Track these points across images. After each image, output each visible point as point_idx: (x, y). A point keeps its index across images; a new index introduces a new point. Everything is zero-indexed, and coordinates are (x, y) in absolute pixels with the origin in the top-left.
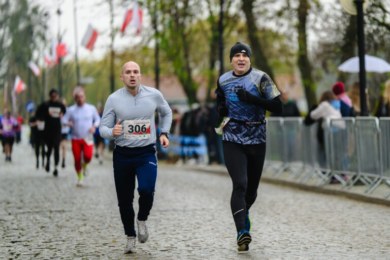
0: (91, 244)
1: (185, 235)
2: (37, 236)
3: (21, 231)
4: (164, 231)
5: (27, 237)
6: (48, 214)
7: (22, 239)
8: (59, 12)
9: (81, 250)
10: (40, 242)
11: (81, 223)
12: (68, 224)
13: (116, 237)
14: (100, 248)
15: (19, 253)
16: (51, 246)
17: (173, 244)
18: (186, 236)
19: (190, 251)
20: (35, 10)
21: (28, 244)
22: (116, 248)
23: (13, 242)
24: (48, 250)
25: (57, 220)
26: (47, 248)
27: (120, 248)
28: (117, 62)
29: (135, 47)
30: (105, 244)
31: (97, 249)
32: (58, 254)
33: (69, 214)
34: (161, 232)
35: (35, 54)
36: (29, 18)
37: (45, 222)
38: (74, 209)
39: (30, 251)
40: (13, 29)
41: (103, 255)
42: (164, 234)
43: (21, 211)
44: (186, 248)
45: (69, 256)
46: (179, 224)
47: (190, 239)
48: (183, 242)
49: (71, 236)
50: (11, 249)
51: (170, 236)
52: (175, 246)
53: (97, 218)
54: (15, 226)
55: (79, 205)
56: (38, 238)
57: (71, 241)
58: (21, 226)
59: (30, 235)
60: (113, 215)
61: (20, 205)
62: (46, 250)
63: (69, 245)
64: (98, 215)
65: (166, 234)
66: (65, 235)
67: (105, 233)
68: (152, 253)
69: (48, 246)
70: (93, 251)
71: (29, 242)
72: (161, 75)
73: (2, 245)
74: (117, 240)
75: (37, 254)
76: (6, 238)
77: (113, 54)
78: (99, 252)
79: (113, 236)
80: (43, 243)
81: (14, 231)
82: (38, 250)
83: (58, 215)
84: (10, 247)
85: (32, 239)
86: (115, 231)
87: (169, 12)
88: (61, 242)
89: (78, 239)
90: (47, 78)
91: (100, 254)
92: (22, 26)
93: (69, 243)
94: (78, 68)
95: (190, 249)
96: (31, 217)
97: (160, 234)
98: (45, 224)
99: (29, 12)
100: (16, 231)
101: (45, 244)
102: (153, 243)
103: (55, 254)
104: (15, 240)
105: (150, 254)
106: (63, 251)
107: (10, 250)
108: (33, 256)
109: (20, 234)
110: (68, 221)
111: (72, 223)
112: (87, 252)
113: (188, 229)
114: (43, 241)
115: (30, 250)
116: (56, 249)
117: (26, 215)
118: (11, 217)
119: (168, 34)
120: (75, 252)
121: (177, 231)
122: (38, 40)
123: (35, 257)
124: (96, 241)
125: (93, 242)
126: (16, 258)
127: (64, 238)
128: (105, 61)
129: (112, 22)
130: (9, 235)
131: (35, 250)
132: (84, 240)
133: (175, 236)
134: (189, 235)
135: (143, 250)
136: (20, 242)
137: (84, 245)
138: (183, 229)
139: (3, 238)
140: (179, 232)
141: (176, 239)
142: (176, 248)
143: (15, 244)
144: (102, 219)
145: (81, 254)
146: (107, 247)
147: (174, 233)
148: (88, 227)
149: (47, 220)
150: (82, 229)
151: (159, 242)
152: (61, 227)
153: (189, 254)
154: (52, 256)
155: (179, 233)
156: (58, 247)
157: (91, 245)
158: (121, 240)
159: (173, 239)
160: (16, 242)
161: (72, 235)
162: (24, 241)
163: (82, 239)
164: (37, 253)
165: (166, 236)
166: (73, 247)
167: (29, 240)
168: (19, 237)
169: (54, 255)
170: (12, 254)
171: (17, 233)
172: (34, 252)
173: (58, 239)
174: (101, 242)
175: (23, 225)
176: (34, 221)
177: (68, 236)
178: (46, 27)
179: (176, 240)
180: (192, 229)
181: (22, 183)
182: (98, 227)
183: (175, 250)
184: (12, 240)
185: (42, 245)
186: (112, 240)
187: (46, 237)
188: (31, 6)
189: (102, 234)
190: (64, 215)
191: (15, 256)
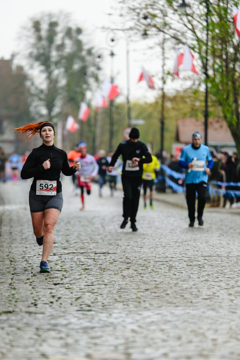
0: (133, 289)
1: (228, 282)
2: (80, 278)
3: (65, 273)
4: (206, 278)
5: (70, 279)
6: (92, 255)
7: (65, 281)
8: (112, 54)
9: (122, 295)
10: (82, 285)
11: (124, 266)
12: (112, 267)
13: (158, 282)
14: (142, 294)
15: (60, 296)
16: (93, 290)
17: (215, 292)
18: (229, 284)
19: (232, 301)
20: (89, 52)
21: (70, 287)
22: (157, 295)
23: (55, 284)
24: (90, 294)
25: (101, 262)
26: (89, 292)
27: (162, 294)
28: (168, 105)
29: (185, 91)
30: (147, 290)
31: (139, 295)
32: (99, 298)
33: (113, 256)
34: (204, 279)
35: (88, 95)
36: (83, 59)
37: (89, 264)
38: (119, 251)
39: (71, 295)
40: (68, 69)
41: (144, 301)
42: (207, 281)
43: (66, 251)
44: (229, 297)
45: (110, 301)
46: (222, 270)
47: (233, 287)
48: (226, 290)
49: (113, 279)
50: (53, 291)
51: (213, 283)
52: (218, 294)
53: (140, 262)
54: (58, 267)
55: (123, 247)
56: (80, 281)
57: (113, 285)
58: (64, 267)
59: (73, 277)
60: (157, 259)
61: (66, 245)
62: (88, 294)
63: (111, 289)
64: (141, 259)
65: (208, 281)
66: (108, 278)
67: (148, 278)
68: (194, 301)
69: (90, 289)
70: (134, 297)
71: (71, 284)
72: (210, 119)
73: (44, 287)
74: (159, 286)
75: (78, 298)
76: (49, 279)
77: (164, 97)
78: (140, 298)
79: (155, 281)
80: (85, 286)
81: (57, 272)
82: (80, 294)
83: (102, 257)
84: (51, 289)
85: (74, 281)
86: (158, 276)
87: (220, 57)
88: (103, 286)
89: (120, 283)
90: (99, 117)
91: (141, 300)
92: (76, 66)
93: (110, 287)
94: (129, 109)
95: (233, 298)
96: (75, 259)
97: (202, 281)
98: (88, 266)
99: (84, 53)
100: (59, 272)
101: (87, 287)
102: (196, 290)
103: (97, 299)
104: (57, 282)
105: (191, 302)
106: (105, 296)
107: (51, 293)
108: (74, 299)
109: (63, 275)
110: (112, 263)
111: (115, 266)
112: (128, 297)
113: (231, 276)
114: (85, 284)
115: (72, 293)
116: (97, 293)
117: (70, 256)
118: (56, 258)
119: (218, 80)
120: (116, 297)
121: (220, 278)
122: (91, 81)
123: (76, 300)
124: (138, 285)
125: (136, 287)
126: (57, 301)
127: (106, 281)
128: (157, 103)
129: (163, 65)
130: (52, 276)
131: (76, 293)
132: (126, 284)
133: (218, 284)
134: (232, 283)
135: (185, 297)
136: (62, 284)
137: (126, 290)
138: (226, 276)
139: (46, 279)
140: (222, 279)
141: (219, 286)
142: (218, 296)
143: (57, 286)
144: (146, 263)
145: (122, 300)
146: (148, 293)
147: (217, 280)
148: (131, 271)
149: (91, 262)
150: (125, 273)
151: (201, 290)
152: (104, 270)
153: (230, 303)
154: (93, 301)
155: (221, 281)
156: (100, 291)
157: (133, 291)
158: (163, 286)
159: (216, 287)
160: (59, 284)
161: (115, 278)
162: (66, 284)
163: (124, 283)
164: (78, 296)
165: (209, 283)
166: (115, 292)
167: (72, 282)
168: (62, 279)
169: (95, 300)
170: (53, 296)
171: (59, 274)
172: (76, 295)
173: (100, 282)
174: (143, 287)
175: (67, 266)
176: (78, 263)
177: (111, 280)
178: (99, 69)
179: (218, 288)
180: (236, 277)
181: (69, 222)
182: (141, 271)
183: (216, 299)
184: (55, 282)
185: (84, 288)
186: (155, 285)
187: (88, 280)
188: (86, 47)
189: (145, 279)
190: (108, 257)
191: (57, 299)
